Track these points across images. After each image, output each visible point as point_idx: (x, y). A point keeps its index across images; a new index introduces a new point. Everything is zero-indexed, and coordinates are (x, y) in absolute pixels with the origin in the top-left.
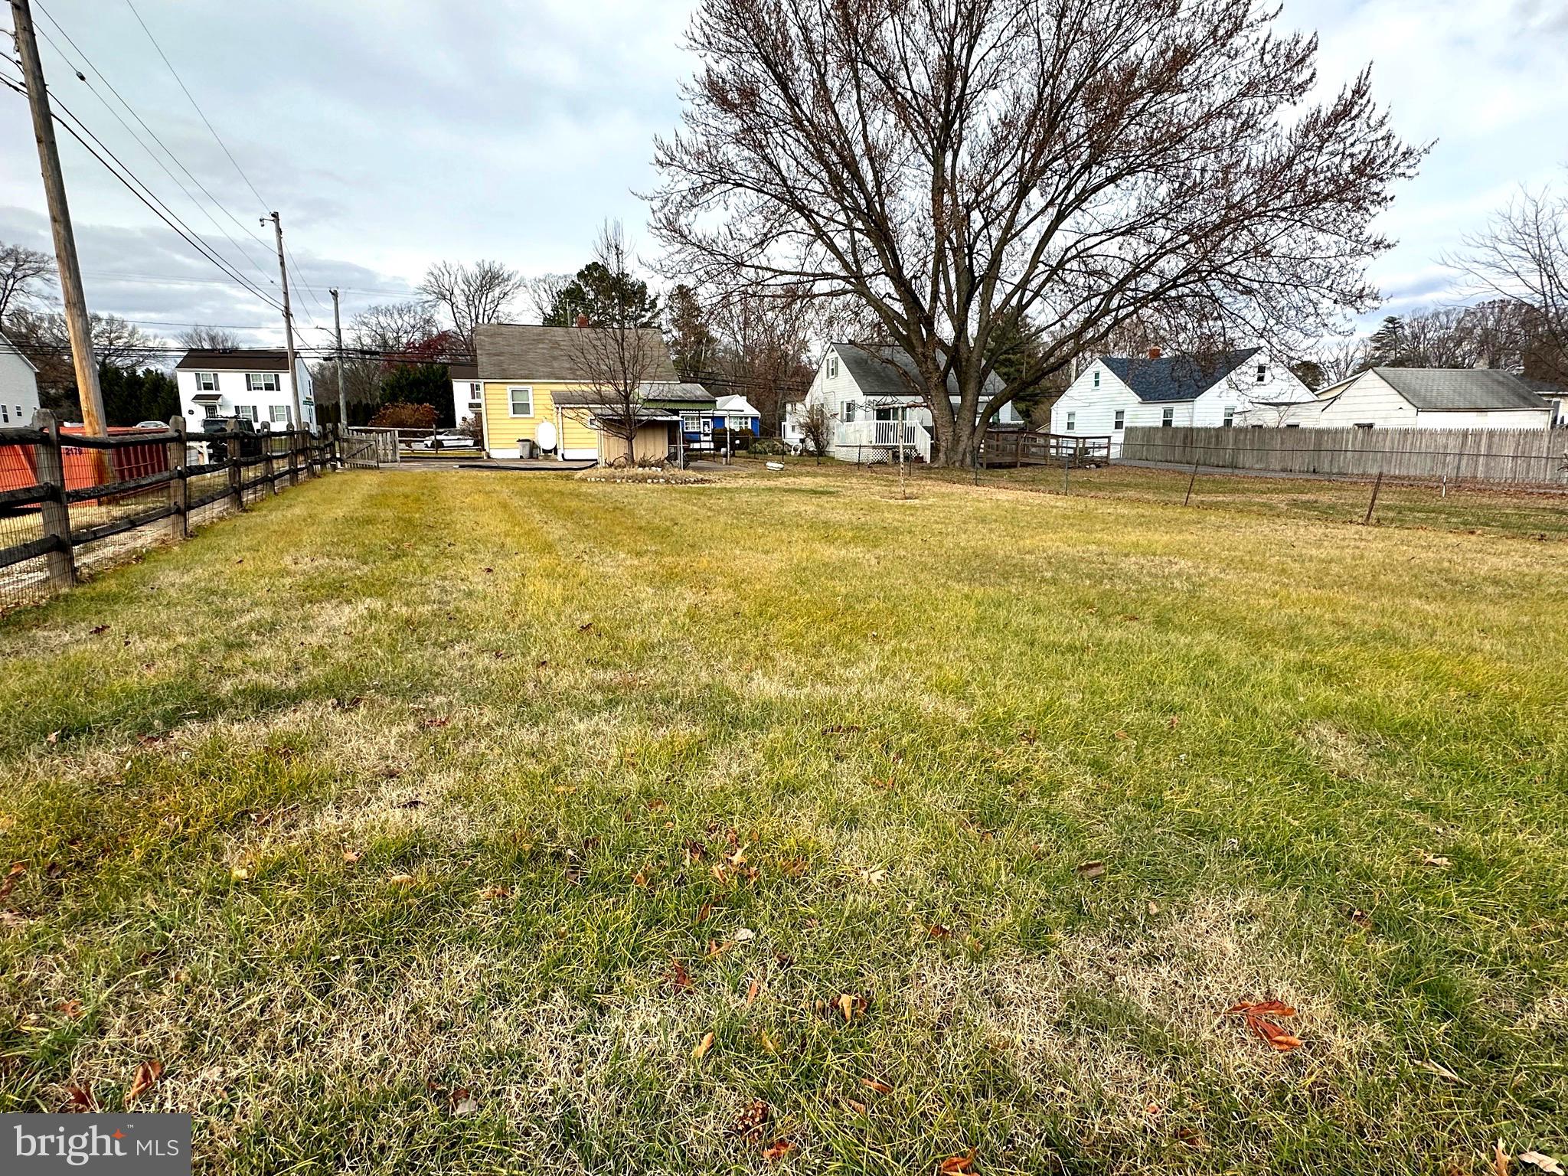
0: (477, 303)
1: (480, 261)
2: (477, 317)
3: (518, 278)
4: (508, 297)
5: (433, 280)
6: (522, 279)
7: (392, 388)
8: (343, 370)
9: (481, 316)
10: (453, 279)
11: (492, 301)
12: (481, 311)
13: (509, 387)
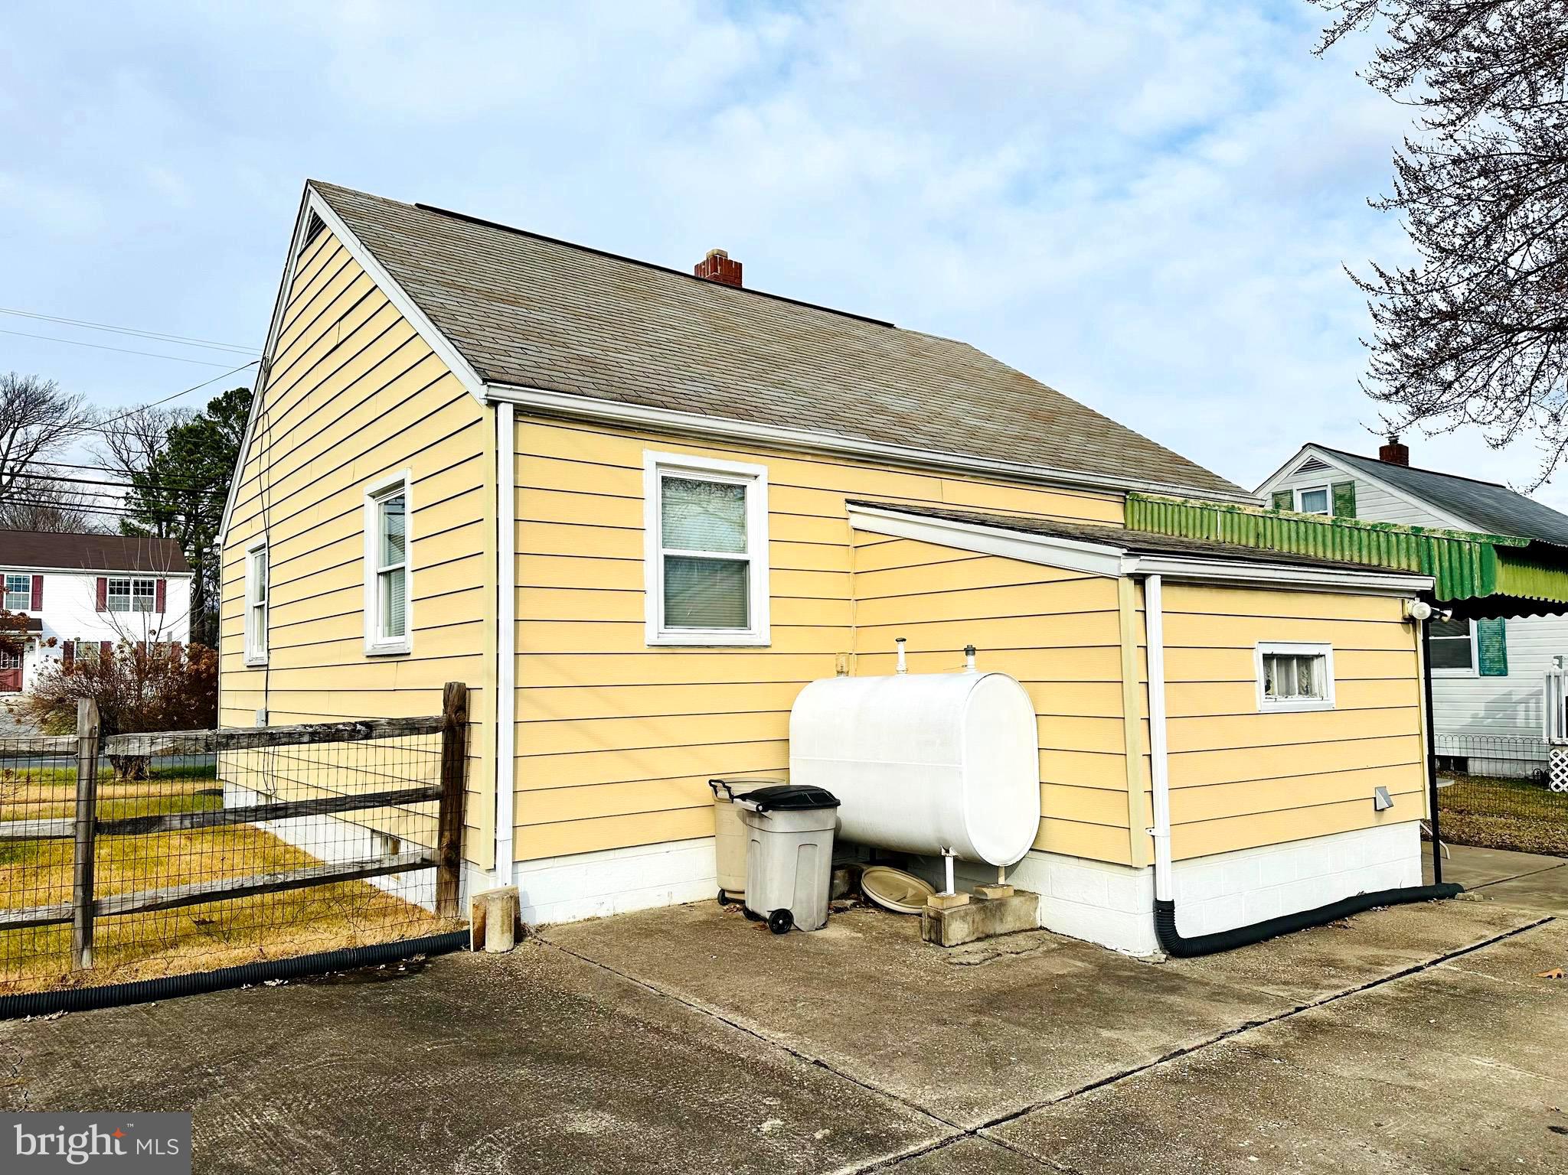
1: (6, 374)
3: (83, 406)
4: (57, 440)
11: (24, 445)
13: (651, 455)
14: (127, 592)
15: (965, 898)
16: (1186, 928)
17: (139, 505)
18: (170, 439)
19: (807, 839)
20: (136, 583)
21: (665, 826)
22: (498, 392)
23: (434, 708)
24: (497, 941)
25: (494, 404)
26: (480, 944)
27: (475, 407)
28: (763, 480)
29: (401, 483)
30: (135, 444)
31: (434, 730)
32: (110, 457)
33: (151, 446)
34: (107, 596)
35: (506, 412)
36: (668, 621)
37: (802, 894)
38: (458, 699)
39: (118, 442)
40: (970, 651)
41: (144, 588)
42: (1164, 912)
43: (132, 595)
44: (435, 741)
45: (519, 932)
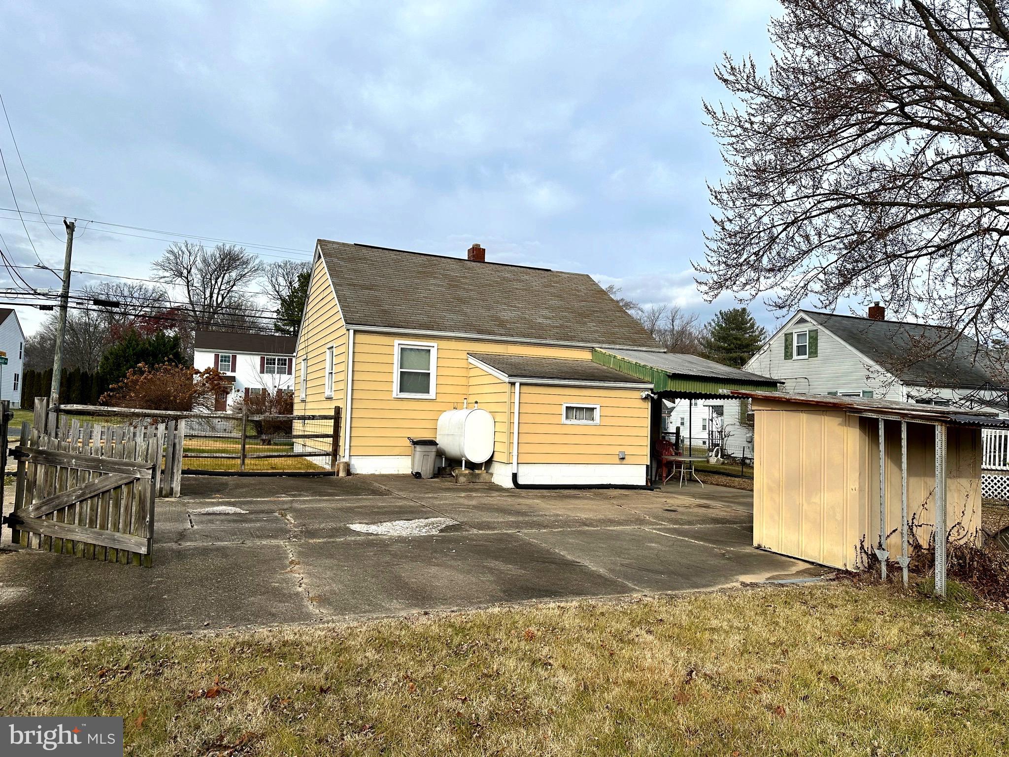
0: (213, 282)
1: (221, 244)
2: (211, 296)
3: (257, 261)
4: (244, 279)
5: (172, 257)
6: (261, 263)
7: (117, 356)
8: (63, 341)
9: (215, 296)
10: (192, 259)
11: (228, 282)
12: (216, 291)
13: (397, 342)
14: (274, 364)
15: (467, 472)
16: (521, 481)
17: (283, 316)
18: (299, 280)
19: (426, 454)
20: (279, 360)
21: (397, 451)
22: (350, 326)
23: (332, 413)
24: (342, 474)
25: (348, 330)
26: (338, 475)
27: (344, 330)
28: (436, 348)
29: (332, 347)
30: (281, 280)
31: (331, 419)
32: (270, 288)
33: (290, 283)
34: (266, 367)
35: (352, 332)
36: (401, 391)
37: (424, 469)
38: (338, 410)
39: (274, 280)
40: (476, 402)
41: (283, 362)
42: (515, 476)
43: (276, 366)
44: (331, 422)
45: (349, 473)
